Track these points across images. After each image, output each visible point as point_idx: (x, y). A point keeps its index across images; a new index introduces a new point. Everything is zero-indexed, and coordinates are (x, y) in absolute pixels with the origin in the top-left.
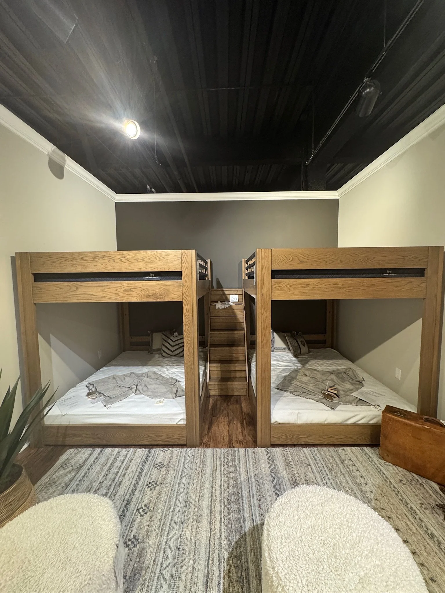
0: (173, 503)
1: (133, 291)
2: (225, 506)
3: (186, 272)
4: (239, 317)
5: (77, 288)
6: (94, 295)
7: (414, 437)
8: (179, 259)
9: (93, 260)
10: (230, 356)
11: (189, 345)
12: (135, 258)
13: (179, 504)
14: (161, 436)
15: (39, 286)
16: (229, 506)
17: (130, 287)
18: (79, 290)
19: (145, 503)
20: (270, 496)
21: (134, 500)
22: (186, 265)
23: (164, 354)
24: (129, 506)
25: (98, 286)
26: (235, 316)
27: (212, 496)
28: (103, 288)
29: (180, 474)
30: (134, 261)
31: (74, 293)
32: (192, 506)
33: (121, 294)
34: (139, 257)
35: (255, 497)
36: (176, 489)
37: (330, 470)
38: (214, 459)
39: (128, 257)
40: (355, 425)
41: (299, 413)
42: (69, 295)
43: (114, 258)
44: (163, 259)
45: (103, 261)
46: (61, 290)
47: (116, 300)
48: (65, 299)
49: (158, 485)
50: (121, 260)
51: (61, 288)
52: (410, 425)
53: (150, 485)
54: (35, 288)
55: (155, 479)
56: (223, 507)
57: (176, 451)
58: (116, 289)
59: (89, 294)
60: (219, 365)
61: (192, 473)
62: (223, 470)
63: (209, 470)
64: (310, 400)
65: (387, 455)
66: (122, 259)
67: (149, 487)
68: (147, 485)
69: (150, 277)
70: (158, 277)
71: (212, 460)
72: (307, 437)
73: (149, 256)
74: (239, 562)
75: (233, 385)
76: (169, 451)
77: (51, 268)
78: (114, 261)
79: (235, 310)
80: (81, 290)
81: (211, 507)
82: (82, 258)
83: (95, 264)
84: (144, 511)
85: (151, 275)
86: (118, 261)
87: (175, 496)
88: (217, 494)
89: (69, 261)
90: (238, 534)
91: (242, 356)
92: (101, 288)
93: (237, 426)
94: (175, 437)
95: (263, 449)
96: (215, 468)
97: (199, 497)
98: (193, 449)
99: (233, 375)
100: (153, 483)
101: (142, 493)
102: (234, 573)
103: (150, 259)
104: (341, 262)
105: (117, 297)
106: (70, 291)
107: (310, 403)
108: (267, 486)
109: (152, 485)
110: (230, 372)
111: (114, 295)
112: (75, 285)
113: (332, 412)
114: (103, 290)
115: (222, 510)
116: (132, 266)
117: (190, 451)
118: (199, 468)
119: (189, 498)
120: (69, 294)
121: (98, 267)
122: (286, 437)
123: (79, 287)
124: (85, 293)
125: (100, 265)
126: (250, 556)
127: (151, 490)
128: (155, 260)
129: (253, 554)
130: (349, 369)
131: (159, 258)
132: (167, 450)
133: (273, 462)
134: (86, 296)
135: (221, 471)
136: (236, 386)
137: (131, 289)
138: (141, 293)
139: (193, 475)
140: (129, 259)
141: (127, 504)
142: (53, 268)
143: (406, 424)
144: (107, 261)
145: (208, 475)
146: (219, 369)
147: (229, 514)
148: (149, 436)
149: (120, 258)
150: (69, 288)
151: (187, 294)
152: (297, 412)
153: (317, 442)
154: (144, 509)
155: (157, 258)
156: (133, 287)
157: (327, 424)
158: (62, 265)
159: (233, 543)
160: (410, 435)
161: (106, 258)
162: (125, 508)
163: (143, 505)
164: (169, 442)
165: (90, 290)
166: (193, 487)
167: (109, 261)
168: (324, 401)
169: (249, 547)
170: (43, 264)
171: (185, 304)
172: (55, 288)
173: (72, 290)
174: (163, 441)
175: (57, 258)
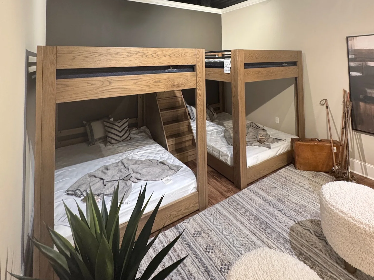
0: (236, 252)
1: (161, 82)
2: (265, 233)
3: (199, 66)
4: (178, 97)
5: (110, 83)
6: (127, 89)
7: (312, 151)
8: (194, 56)
9: (128, 56)
10: (178, 130)
11: (201, 123)
12: (164, 54)
13: (241, 249)
14: (181, 210)
15: (64, 83)
16: (267, 232)
17: (159, 79)
18: (113, 85)
19: (219, 264)
20: (277, 213)
21: (209, 267)
22: (199, 60)
23: (113, 141)
24: (211, 274)
25: (131, 80)
26: (175, 97)
27: (251, 232)
28: (136, 81)
29: (218, 231)
30: (163, 57)
31: (107, 88)
32: (249, 245)
33: (151, 86)
34: (167, 53)
35: (272, 218)
36: (228, 241)
37: (286, 185)
38: (227, 210)
39: (158, 53)
40: (281, 155)
41: (257, 156)
42: (101, 91)
43: (147, 54)
44: (184, 55)
45: (137, 56)
46: (93, 86)
47: (147, 91)
48: (96, 95)
49: (214, 247)
50: (153, 56)
51: (92, 84)
52: (309, 145)
53: (208, 250)
54: (60, 86)
55: (206, 243)
56: (265, 234)
57: (196, 217)
58: (147, 81)
59: (122, 88)
60: (174, 139)
61: (225, 226)
62: (240, 214)
63: (232, 218)
64: (255, 146)
65: (300, 166)
66: (153, 54)
67: (209, 252)
68: (205, 252)
69: (170, 70)
70: (176, 70)
71: (227, 211)
72: (263, 171)
73: (174, 53)
74: (303, 256)
75: (188, 153)
76: (191, 221)
77: (82, 63)
78: (146, 56)
79: (176, 92)
80: (114, 85)
81: (259, 238)
82: (117, 53)
83: (130, 59)
84: (226, 269)
85: (171, 67)
86: (150, 56)
87: (232, 246)
88: (253, 229)
89: (103, 56)
90: (288, 243)
91: (186, 128)
92: (134, 81)
93: (214, 182)
94: (191, 205)
95: (246, 189)
96: (234, 215)
97: (246, 237)
98: (206, 210)
99: (183, 146)
100: (208, 248)
101: (209, 260)
102: (308, 262)
103: (175, 55)
104: (271, 58)
105: (148, 89)
106: (103, 86)
107: (256, 148)
108: (271, 210)
109: (208, 249)
110: (181, 143)
111: (145, 87)
112: (108, 80)
113: (270, 150)
114: (135, 84)
115: (266, 236)
116: (161, 60)
117: (205, 212)
118: (225, 220)
119: (242, 242)
120: (101, 89)
121: (132, 62)
122: (254, 175)
123: (112, 81)
124: (118, 87)
125: (134, 60)
126: (303, 249)
127: (212, 253)
128: (179, 56)
129: (304, 247)
130: (252, 123)
131: (181, 54)
132: (189, 221)
133: (258, 194)
134: (119, 90)
135: (239, 215)
136: (190, 153)
137: (160, 81)
138: (167, 83)
139: (226, 227)
140: (159, 55)
141: (208, 273)
142: (84, 63)
143: (307, 145)
144: (141, 57)
145: (235, 221)
146: (174, 143)
147: (271, 236)
148: (171, 215)
149: (151, 54)
150: (102, 83)
151: (200, 82)
152: (256, 156)
153: (267, 173)
154: (224, 268)
155: (180, 54)
156: (161, 79)
157: (270, 158)
158: (95, 59)
159: (291, 249)
160: (309, 150)
161: (140, 54)
162: (210, 277)
163: (221, 266)
164: (186, 213)
165: (123, 84)
166: (236, 233)
167: (142, 57)
168: (261, 145)
169: (299, 245)
170: (73, 59)
171: (198, 90)
172: (85, 84)
173: (104, 85)
174: (182, 215)
175: (90, 53)
